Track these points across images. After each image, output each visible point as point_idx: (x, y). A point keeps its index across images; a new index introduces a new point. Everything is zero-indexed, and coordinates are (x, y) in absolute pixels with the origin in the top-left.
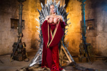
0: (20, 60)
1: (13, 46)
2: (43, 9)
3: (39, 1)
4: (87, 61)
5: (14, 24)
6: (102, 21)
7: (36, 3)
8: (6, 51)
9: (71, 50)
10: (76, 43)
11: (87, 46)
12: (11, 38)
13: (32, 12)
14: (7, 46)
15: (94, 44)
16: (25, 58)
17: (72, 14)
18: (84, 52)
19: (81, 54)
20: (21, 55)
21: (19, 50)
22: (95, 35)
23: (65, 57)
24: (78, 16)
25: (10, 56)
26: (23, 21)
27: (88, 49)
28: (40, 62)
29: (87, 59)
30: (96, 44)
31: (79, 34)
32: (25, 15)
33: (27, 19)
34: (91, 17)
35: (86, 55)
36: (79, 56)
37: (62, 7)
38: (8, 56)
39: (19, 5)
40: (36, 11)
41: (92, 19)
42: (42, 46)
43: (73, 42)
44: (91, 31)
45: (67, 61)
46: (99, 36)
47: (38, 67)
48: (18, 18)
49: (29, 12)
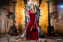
1: (10, 28)
2: (27, 7)
13: (19, 7)
17: (44, 9)
20: (15, 32)
41: (56, 12)
43: (45, 26)
46: (59, 22)
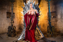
0: (12, 36)
1: (8, 28)
2: (25, 6)
3: (23, 1)
4: (52, 36)
5: (9, 15)
6: (60, 12)
7: (21, 2)
8: (4, 31)
9: (43, 30)
10: (45, 26)
11: (51, 28)
12: (7, 24)
13: (19, 8)
14: (5, 28)
15: (56, 26)
16: (15, 35)
17: (43, 9)
18: (50, 31)
19: (48, 32)
20: (13, 33)
21: (12, 31)
22: (56, 21)
23: (39, 34)
24: (46, 10)
25: (6, 34)
26: (14, 13)
27: (52, 29)
28: (24, 37)
29: (52, 35)
30: (57, 26)
31: (47, 20)
32: (15, 10)
33: (16, 12)
34: (54, 10)
35: (51, 33)
36: (47, 33)
37: (36, 5)
38: (5, 34)
39: (11, 4)
40: (21, 8)
42: (25, 28)
43: (44, 25)
44: (54, 18)
45: (40, 37)
46: (59, 21)
47: (23, 41)
48: (11, 12)
49: (17, 8)
